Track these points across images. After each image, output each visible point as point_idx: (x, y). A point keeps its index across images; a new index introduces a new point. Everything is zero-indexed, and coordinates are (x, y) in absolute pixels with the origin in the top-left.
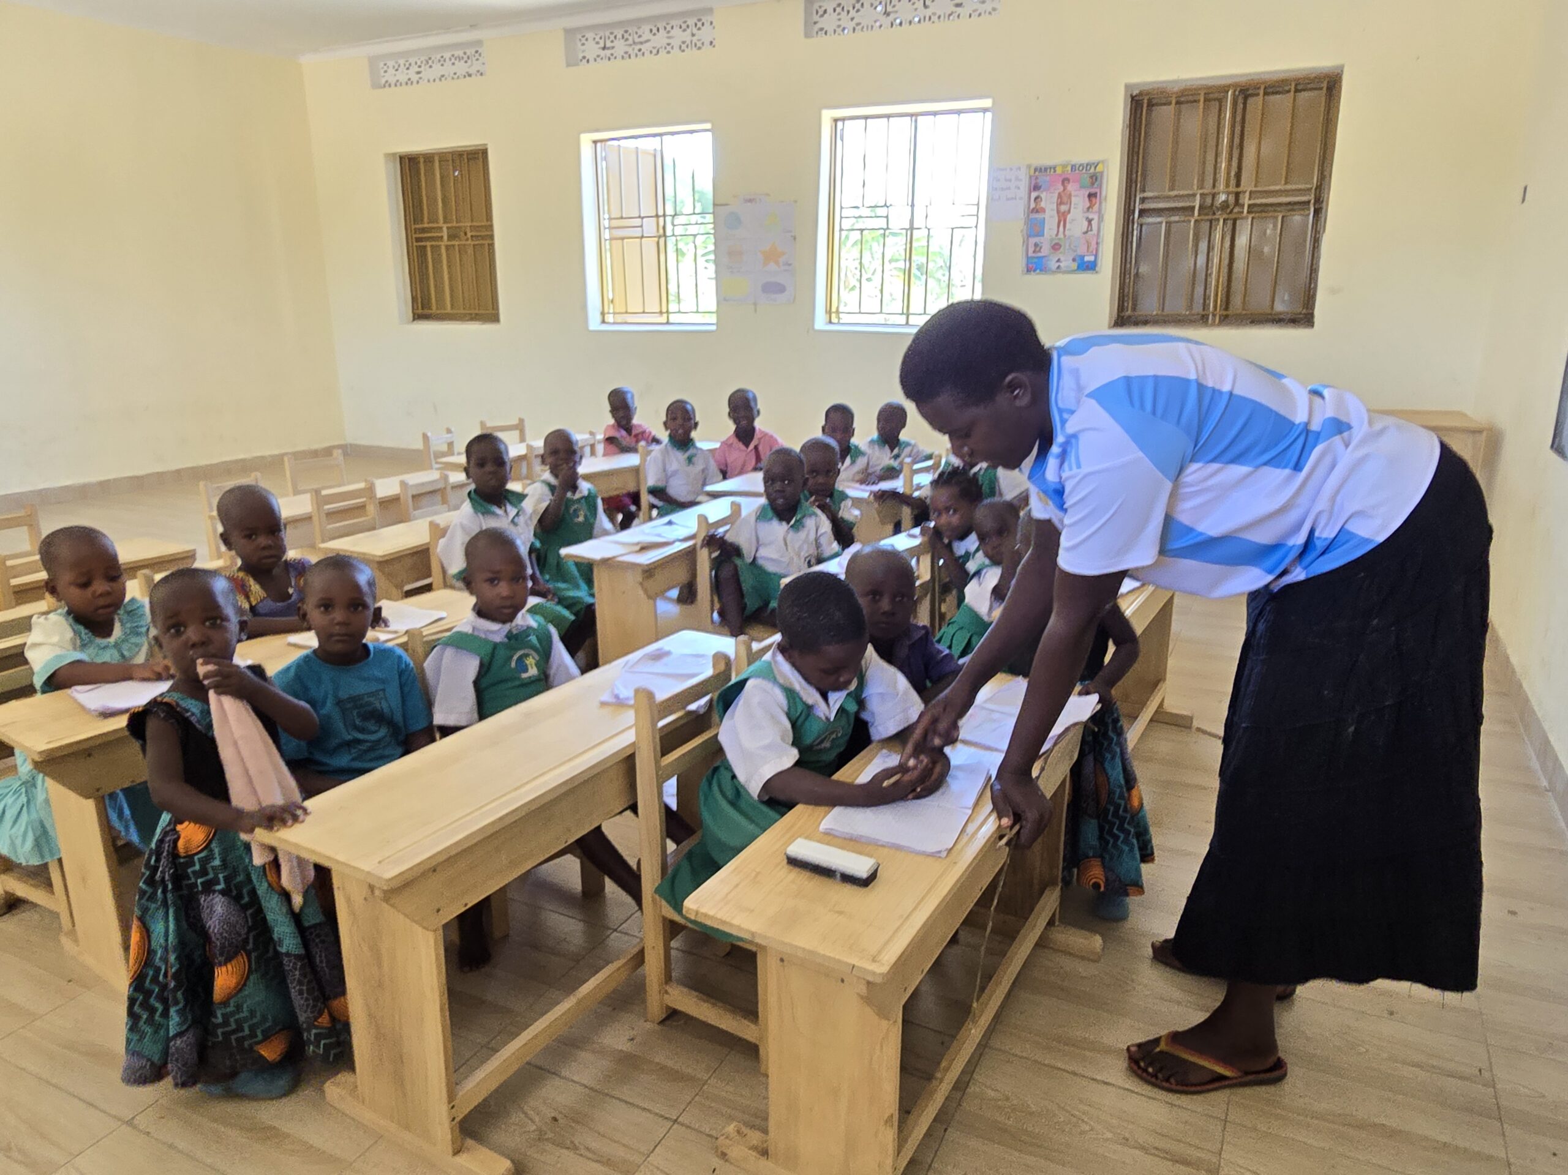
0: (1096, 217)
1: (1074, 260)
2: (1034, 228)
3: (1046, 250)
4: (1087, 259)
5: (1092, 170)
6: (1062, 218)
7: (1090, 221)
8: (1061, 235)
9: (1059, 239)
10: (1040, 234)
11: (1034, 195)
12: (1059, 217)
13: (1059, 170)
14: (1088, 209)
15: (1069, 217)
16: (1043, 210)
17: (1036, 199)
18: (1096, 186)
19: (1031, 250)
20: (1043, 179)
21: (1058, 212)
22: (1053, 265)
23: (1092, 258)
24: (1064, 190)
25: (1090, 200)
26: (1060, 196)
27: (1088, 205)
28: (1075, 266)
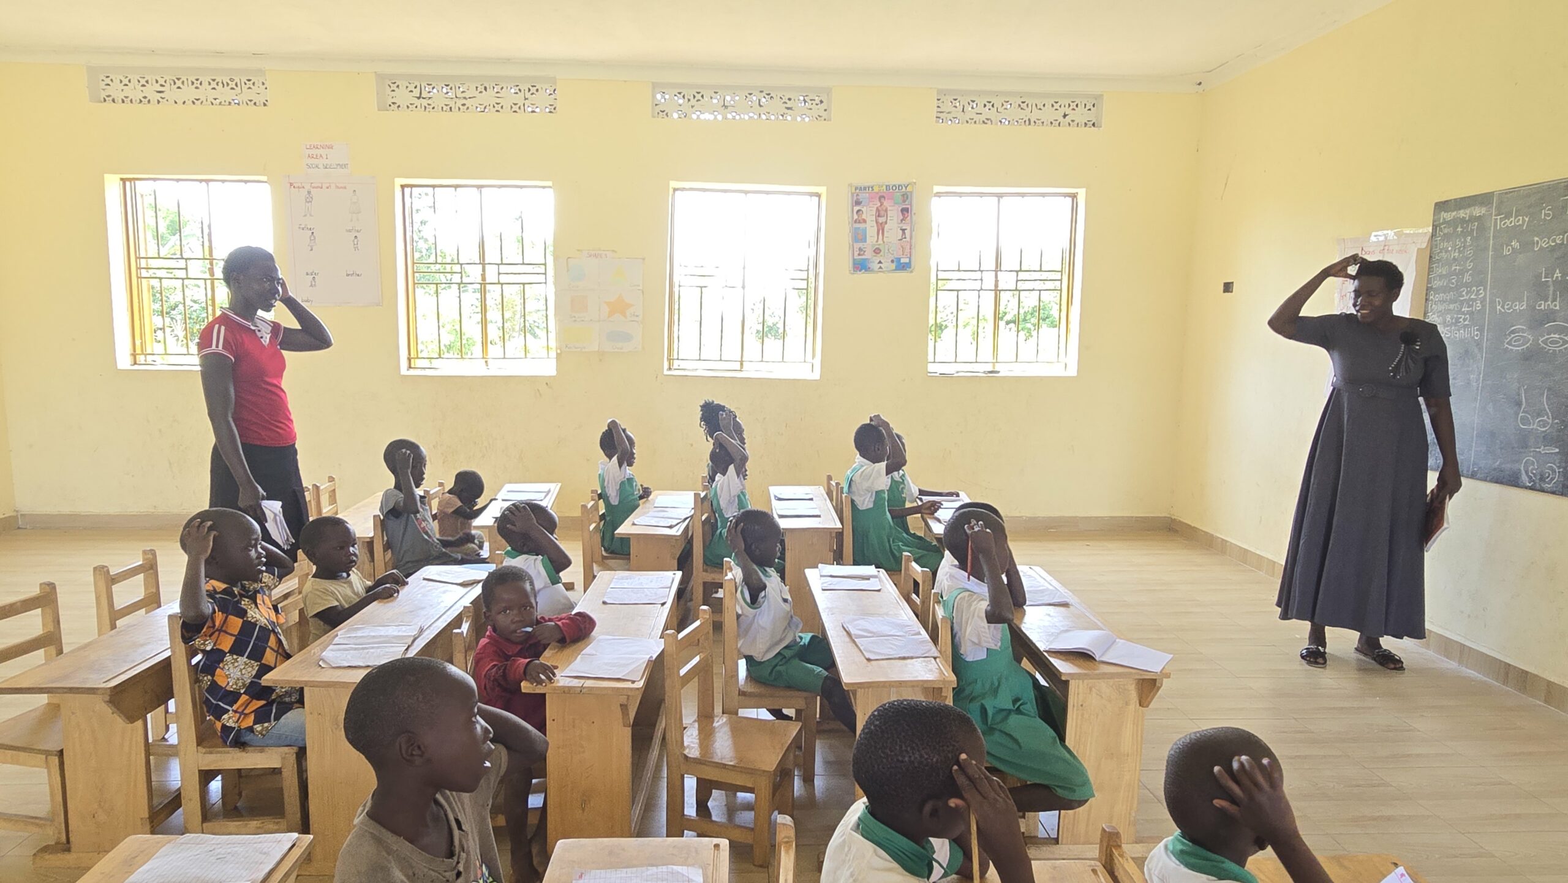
0: (908, 227)
1: (892, 261)
2: (859, 237)
3: (868, 255)
4: (902, 261)
5: (904, 190)
6: (881, 228)
7: (903, 230)
8: (880, 242)
9: (879, 245)
10: (864, 240)
11: (856, 208)
12: (877, 226)
13: (876, 189)
14: (902, 221)
15: (886, 227)
16: (865, 221)
17: (858, 211)
18: (907, 203)
19: (856, 254)
20: (864, 196)
21: (877, 222)
22: (876, 266)
23: (907, 260)
24: (881, 205)
25: (903, 214)
26: (878, 210)
27: (902, 217)
28: (893, 266)
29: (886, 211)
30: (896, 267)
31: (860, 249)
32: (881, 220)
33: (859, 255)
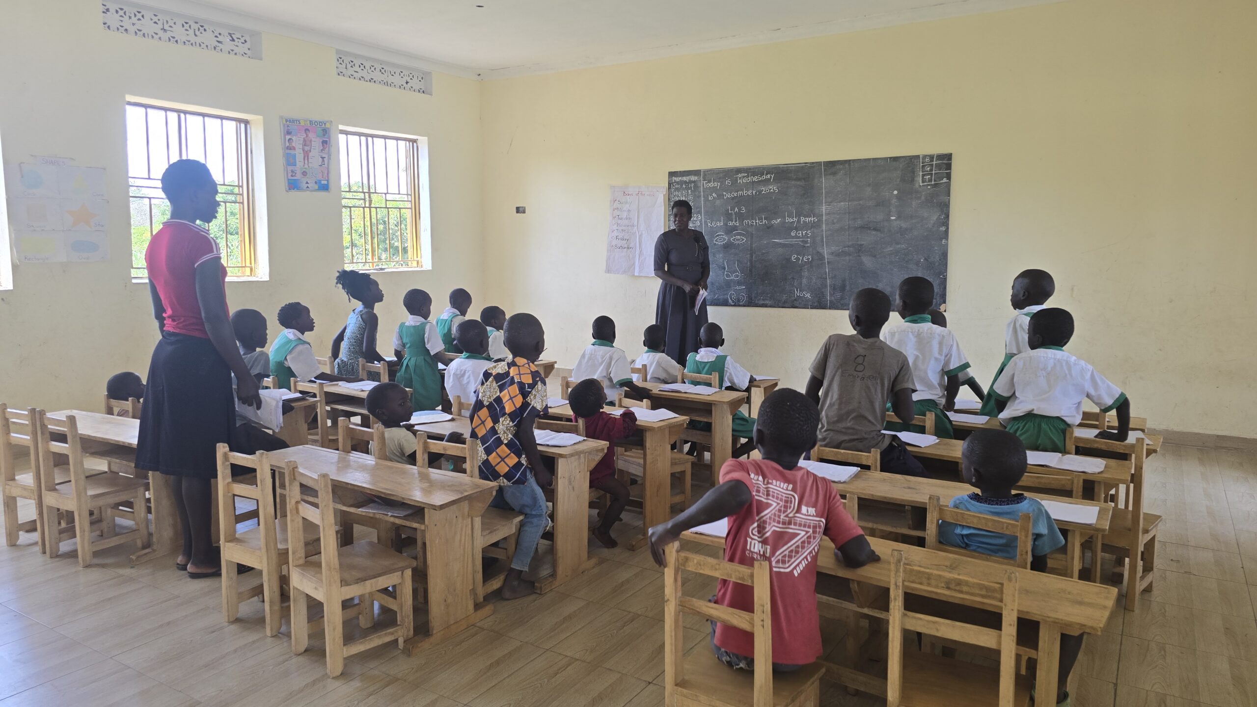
0: (326, 156)
1: (316, 182)
2: (290, 161)
3: (299, 176)
4: (323, 182)
5: (323, 126)
6: (306, 155)
7: (323, 158)
8: (306, 166)
9: (306, 168)
10: (294, 164)
11: (288, 137)
12: (304, 154)
13: (302, 123)
14: (322, 150)
15: (311, 155)
16: (294, 149)
17: (290, 139)
18: (326, 137)
19: (290, 175)
20: (293, 128)
21: (304, 150)
22: (304, 186)
23: (326, 182)
24: (307, 136)
25: (323, 145)
26: (305, 141)
27: (322, 148)
28: (316, 187)
29: (311, 141)
30: (319, 187)
31: (292, 171)
32: (307, 148)
33: (292, 176)
